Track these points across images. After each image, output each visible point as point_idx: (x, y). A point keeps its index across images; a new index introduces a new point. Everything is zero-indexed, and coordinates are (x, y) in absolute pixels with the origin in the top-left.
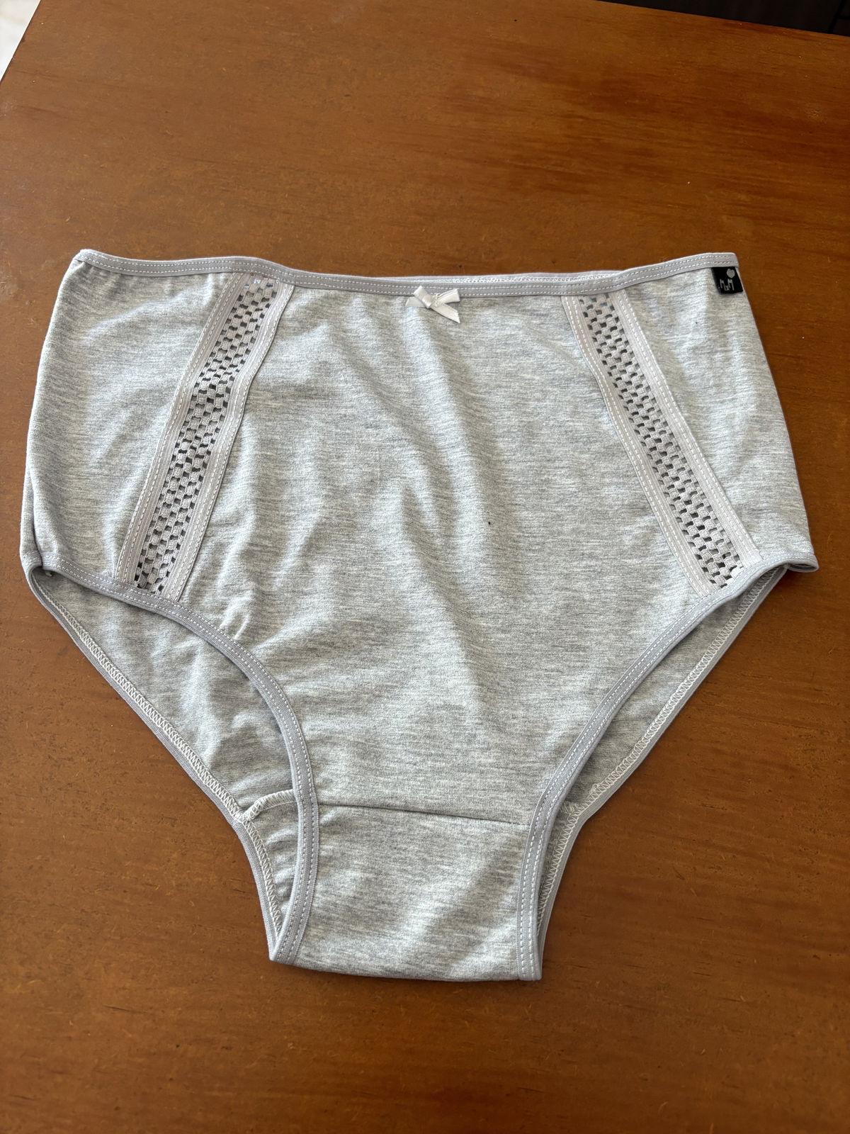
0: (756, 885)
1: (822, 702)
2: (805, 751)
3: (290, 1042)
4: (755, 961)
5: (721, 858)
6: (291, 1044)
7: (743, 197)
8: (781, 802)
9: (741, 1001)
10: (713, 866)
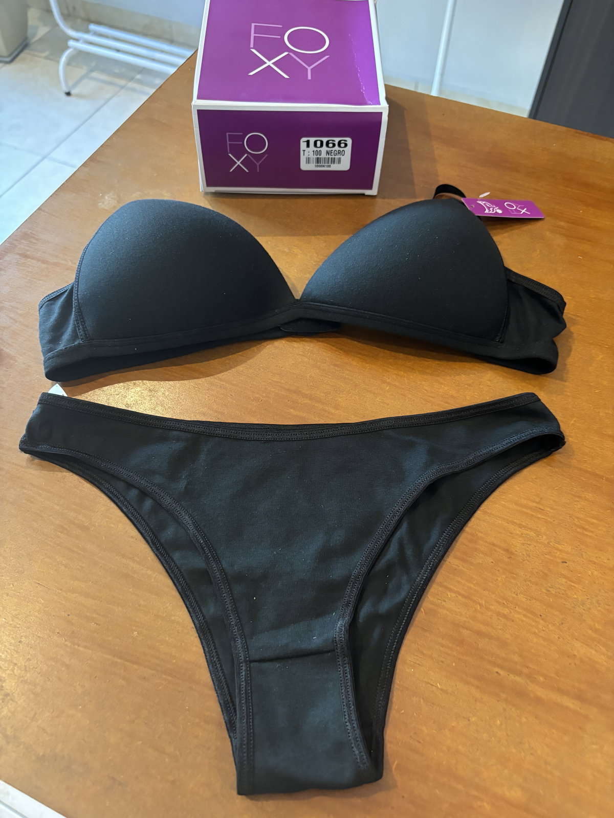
0: (467, 618)
1: (542, 517)
2: (523, 544)
3: (136, 631)
4: (454, 664)
5: (447, 595)
6: (136, 633)
7: (562, 224)
8: (498, 571)
9: (437, 687)
10: (440, 598)
